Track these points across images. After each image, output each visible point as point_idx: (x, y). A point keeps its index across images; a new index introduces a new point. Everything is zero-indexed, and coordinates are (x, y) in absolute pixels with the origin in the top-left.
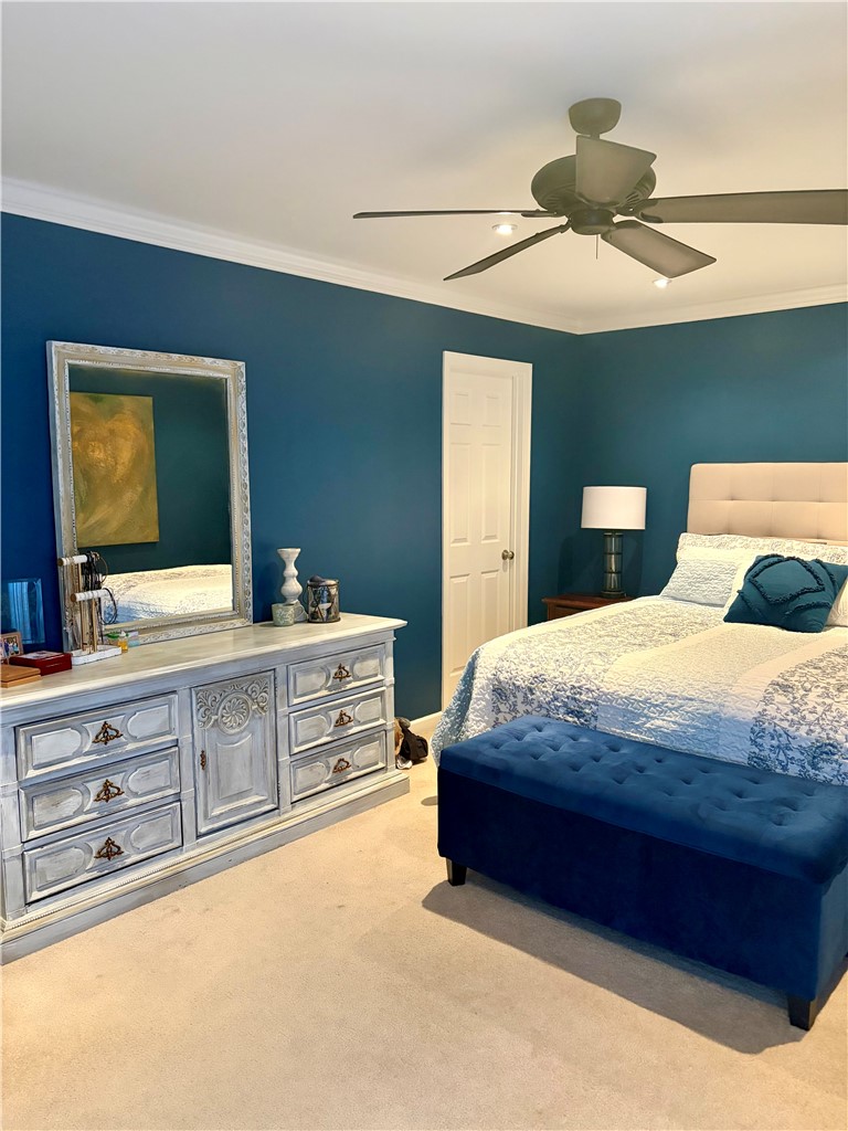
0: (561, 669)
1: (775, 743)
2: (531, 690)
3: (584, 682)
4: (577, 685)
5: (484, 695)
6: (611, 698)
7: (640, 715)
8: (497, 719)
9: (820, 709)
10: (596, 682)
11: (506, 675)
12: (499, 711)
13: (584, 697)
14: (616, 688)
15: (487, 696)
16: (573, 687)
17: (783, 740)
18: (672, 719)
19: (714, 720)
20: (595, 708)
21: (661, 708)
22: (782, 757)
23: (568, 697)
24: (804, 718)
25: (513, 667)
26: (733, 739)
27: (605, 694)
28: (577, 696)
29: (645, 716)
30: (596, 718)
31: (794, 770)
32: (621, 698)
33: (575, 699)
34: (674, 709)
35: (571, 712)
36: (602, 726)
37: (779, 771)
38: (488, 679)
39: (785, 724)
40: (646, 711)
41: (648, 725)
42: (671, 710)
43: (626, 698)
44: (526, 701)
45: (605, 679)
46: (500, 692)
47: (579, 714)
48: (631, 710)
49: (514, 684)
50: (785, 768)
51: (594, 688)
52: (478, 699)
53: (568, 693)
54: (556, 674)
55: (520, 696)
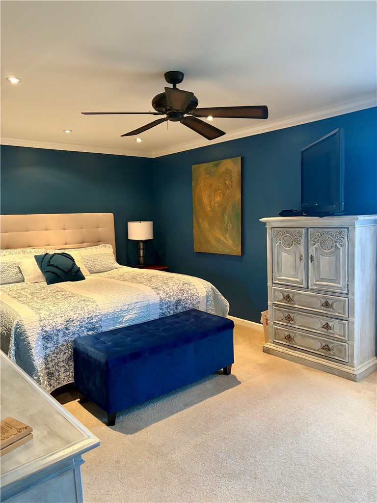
0: (77, 313)
1: (167, 306)
2: (67, 329)
3: (92, 314)
4: (90, 316)
5: (38, 343)
6: (106, 315)
7: (120, 317)
8: (46, 353)
9: (171, 291)
10: (97, 311)
11: (49, 327)
12: (47, 348)
13: (95, 320)
14: (107, 310)
15: (40, 343)
16: (89, 318)
17: (169, 304)
18: (134, 313)
19: (148, 306)
20: (100, 322)
21: (127, 311)
22: (169, 310)
23: (87, 324)
24: (170, 295)
25: (51, 321)
26: (154, 311)
27: (103, 315)
28: (91, 321)
29: (122, 316)
30: (102, 327)
31: (172, 313)
32: (111, 314)
33: (91, 323)
34: (133, 309)
35: (90, 330)
36: (105, 329)
37: (169, 315)
38: (38, 333)
39: (167, 299)
40: (122, 315)
41: (124, 320)
42: (131, 310)
43: (113, 313)
44: (65, 335)
45: (101, 309)
46: (47, 337)
47: (92, 329)
48: (116, 317)
49: (56, 329)
50: (170, 313)
51: (98, 314)
52: (36, 347)
53: (87, 322)
54: (77, 315)
55: (61, 334)
